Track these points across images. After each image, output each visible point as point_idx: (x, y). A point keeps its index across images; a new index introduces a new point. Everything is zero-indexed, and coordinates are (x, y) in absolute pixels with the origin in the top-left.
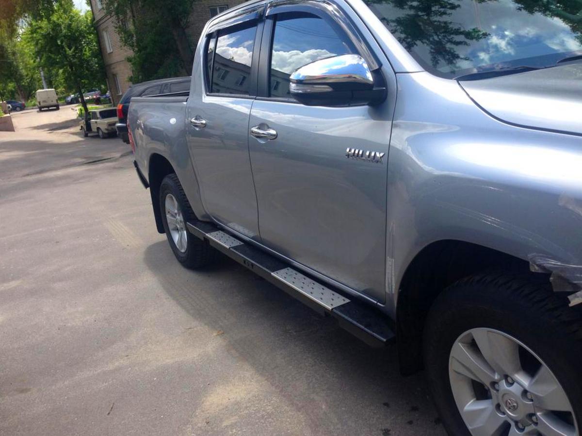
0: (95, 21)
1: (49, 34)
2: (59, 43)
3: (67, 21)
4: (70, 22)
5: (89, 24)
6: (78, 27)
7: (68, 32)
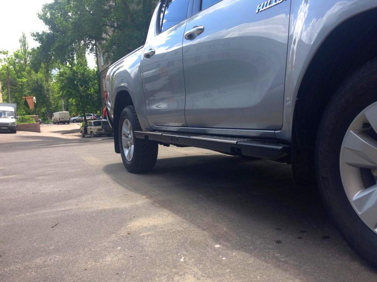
0: (99, 72)
1: (70, 77)
2: (76, 83)
3: (82, 71)
4: (84, 72)
5: (95, 74)
6: (88, 75)
7: (82, 77)
